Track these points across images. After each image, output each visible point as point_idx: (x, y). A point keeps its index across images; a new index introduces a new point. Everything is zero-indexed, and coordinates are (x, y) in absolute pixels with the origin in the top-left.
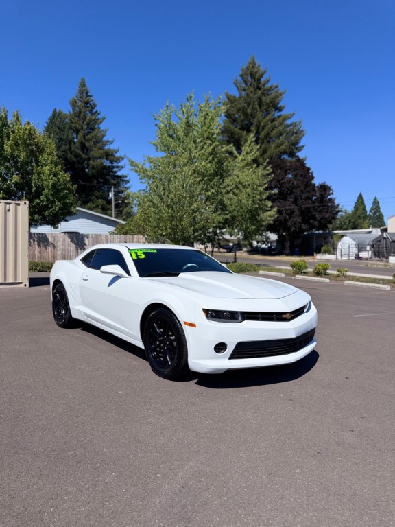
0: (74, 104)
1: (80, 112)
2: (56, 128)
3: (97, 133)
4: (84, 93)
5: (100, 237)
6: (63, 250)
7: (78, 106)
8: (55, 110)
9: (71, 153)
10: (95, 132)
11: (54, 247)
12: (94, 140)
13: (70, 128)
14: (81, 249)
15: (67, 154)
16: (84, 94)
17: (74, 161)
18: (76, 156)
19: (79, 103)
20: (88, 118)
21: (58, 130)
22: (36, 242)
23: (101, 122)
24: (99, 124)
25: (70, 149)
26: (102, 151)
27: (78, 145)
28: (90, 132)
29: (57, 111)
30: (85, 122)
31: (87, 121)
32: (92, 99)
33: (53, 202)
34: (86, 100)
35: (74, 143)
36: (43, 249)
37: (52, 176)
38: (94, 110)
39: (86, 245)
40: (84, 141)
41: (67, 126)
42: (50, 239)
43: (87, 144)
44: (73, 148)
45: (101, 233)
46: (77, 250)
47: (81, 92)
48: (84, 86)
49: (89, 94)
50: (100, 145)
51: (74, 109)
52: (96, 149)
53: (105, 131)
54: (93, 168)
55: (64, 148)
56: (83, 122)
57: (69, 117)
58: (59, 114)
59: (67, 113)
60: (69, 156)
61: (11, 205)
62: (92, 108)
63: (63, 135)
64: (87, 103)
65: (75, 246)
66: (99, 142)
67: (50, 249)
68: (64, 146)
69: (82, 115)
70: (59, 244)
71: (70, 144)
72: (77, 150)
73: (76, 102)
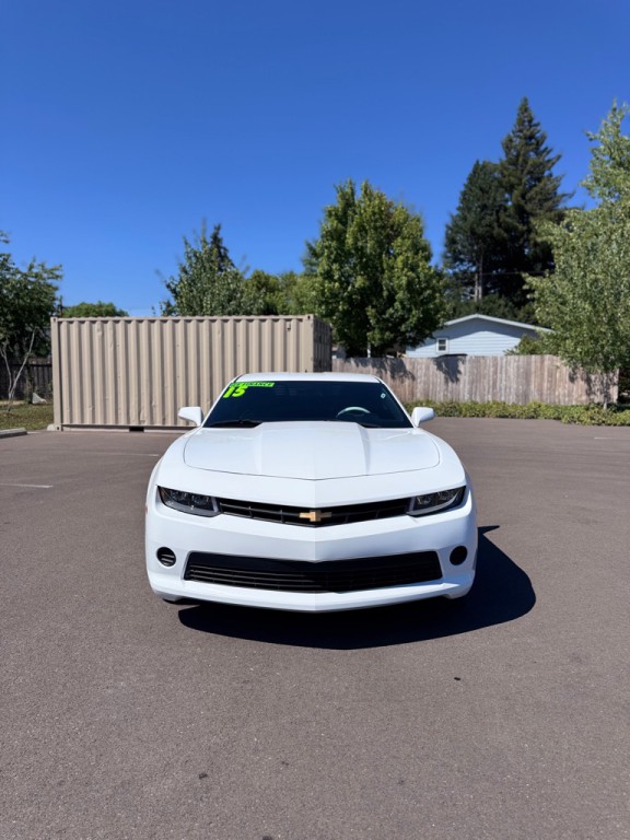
0: (508, 146)
1: (518, 156)
2: (478, 191)
3: (545, 185)
4: (526, 121)
5: (482, 361)
6: (425, 383)
7: (515, 147)
8: (478, 162)
9: (500, 226)
10: (541, 184)
11: (413, 378)
12: (539, 197)
13: (501, 184)
14: (453, 381)
15: (493, 228)
16: (526, 124)
17: (504, 239)
18: (508, 229)
19: (517, 141)
20: (530, 162)
21: (480, 193)
22: (389, 373)
23: (553, 164)
24: (549, 169)
25: (498, 220)
26: (553, 213)
27: (512, 211)
28: (535, 185)
29: (481, 163)
30: (525, 172)
31: (528, 167)
32: (539, 128)
33: (410, 310)
34: (528, 133)
35: (506, 209)
36: (398, 382)
37: (406, 270)
38: (542, 148)
39: (460, 372)
40: (522, 202)
41: (496, 183)
42: (408, 367)
43: (528, 207)
44: (503, 216)
45: (484, 354)
46: (447, 382)
47: (521, 122)
48: (526, 110)
49: (534, 122)
50: (550, 203)
51: (507, 154)
52: (542, 212)
53: (558, 180)
54: (536, 244)
55: (488, 219)
56: (523, 171)
57: (500, 168)
58: (484, 166)
59: (498, 162)
60: (497, 231)
61: (292, 322)
62: (538, 144)
63: (488, 199)
64: (531, 137)
65: (443, 375)
66: (547, 200)
67: (407, 382)
68: (488, 217)
69: (521, 159)
70: (420, 374)
71: (498, 212)
72: (509, 220)
73: (511, 141)
